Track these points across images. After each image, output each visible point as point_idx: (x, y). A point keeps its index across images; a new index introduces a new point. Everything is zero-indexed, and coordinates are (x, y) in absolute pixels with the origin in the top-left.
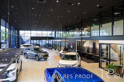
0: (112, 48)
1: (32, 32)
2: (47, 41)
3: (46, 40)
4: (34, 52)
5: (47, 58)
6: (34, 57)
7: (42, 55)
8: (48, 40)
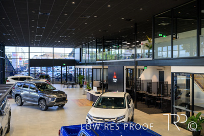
0: (198, 83)
1: (33, 49)
2: (64, 68)
3: (62, 66)
4: (37, 92)
5: (64, 105)
6: (36, 102)
7: (53, 99)
8: (66, 65)
